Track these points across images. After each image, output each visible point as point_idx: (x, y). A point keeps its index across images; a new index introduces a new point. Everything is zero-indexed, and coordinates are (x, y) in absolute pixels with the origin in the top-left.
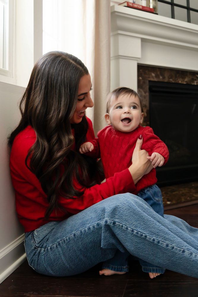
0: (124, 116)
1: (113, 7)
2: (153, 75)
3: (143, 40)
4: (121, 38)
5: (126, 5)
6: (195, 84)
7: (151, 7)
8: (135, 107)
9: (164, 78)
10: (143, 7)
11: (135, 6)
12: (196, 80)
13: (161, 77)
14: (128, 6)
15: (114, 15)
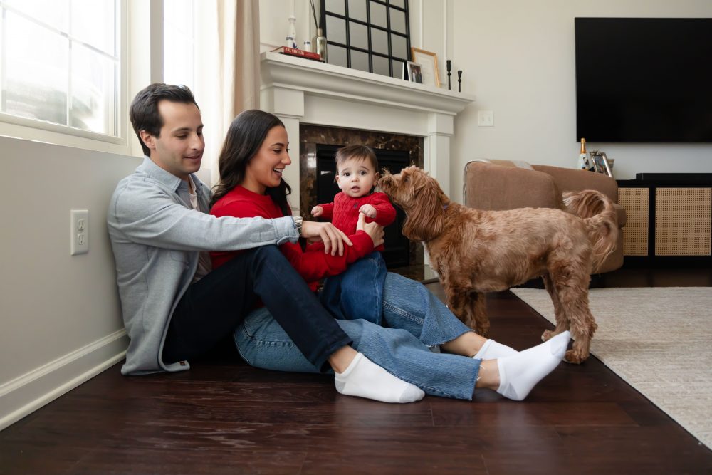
0: (354, 184)
1: (264, 54)
2: (323, 137)
3: (306, 94)
4: (276, 92)
5: (283, 51)
6: (380, 148)
7: (318, 53)
8: (363, 173)
9: (337, 140)
10: (305, 53)
11: (295, 52)
12: (380, 143)
13: (333, 140)
14: (286, 53)
15: (265, 65)
